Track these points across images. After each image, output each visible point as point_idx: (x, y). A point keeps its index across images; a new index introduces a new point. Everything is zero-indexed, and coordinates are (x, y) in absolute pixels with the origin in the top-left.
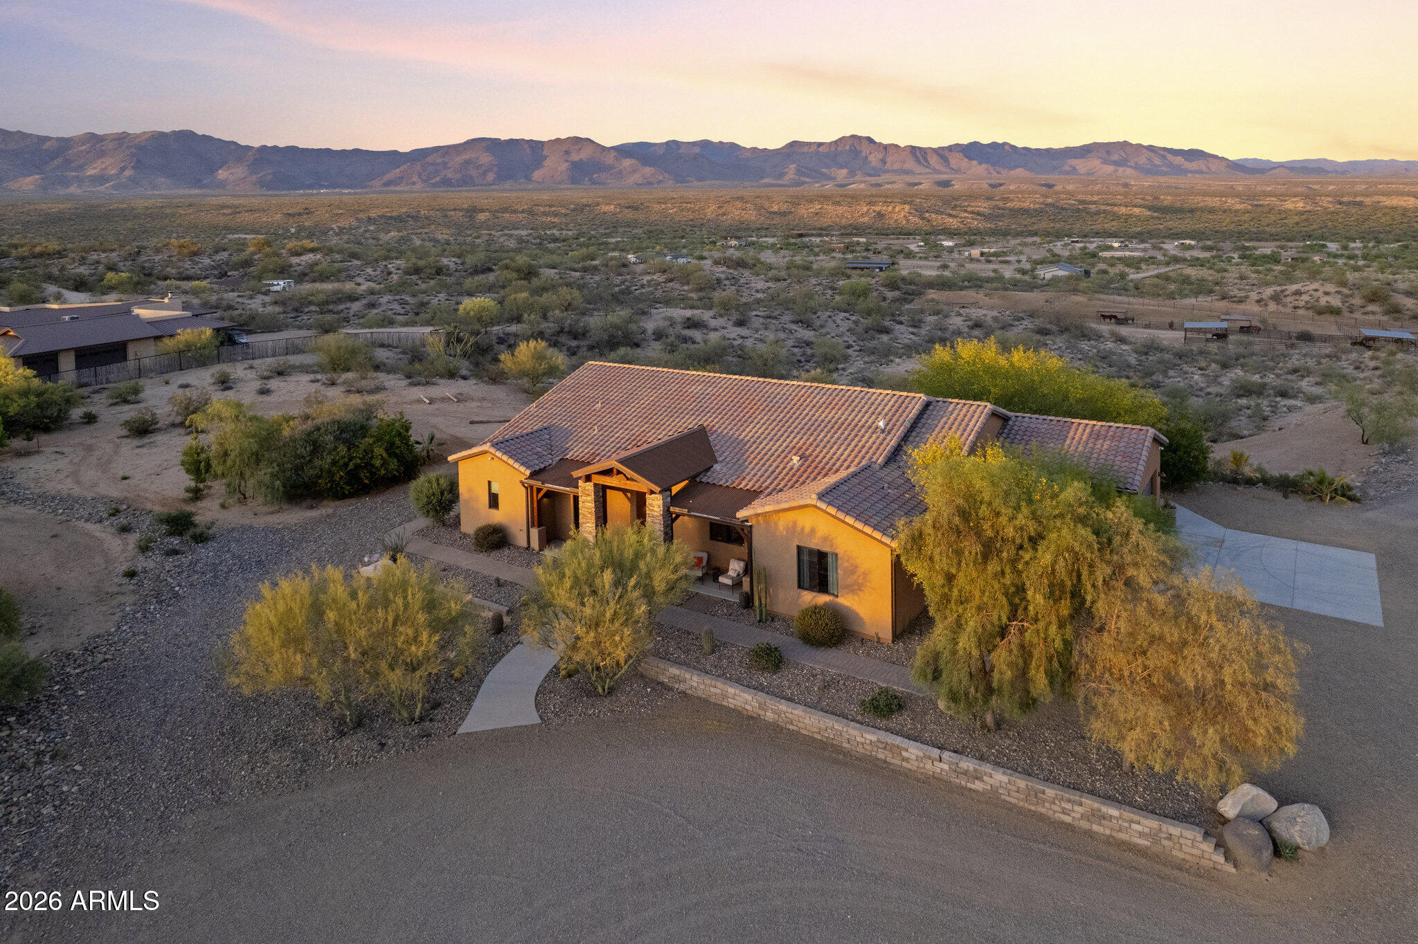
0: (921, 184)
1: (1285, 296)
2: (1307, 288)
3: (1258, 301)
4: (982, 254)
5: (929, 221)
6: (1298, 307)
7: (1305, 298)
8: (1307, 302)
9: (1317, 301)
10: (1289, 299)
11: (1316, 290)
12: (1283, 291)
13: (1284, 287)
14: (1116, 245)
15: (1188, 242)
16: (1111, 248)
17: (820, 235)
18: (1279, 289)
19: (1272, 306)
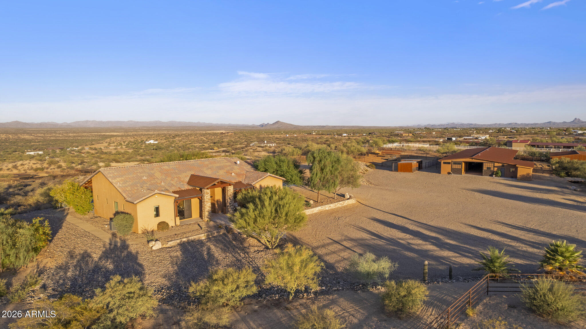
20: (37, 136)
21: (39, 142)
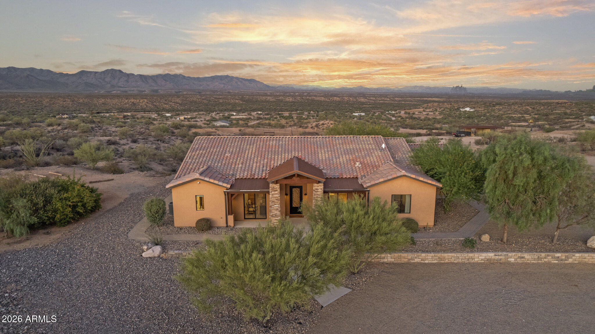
0: (146, 91)
1: (319, 125)
2: (325, 123)
3: (312, 128)
4: (185, 118)
5: (156, 106)
6: (324, 129)
7: (325, 126)
8: (326, 127)
9: (329, 127)
10: (321, 126)
11: (328, 123)
12: (318, 124)
13: (319, 122)
14: (235, 114)
15: (259, 112)
16: (233, 115)
17: (107, 113)
18: (317, 123)
19: (316, 129)
20: (370, 100)
21: (370, 105)
